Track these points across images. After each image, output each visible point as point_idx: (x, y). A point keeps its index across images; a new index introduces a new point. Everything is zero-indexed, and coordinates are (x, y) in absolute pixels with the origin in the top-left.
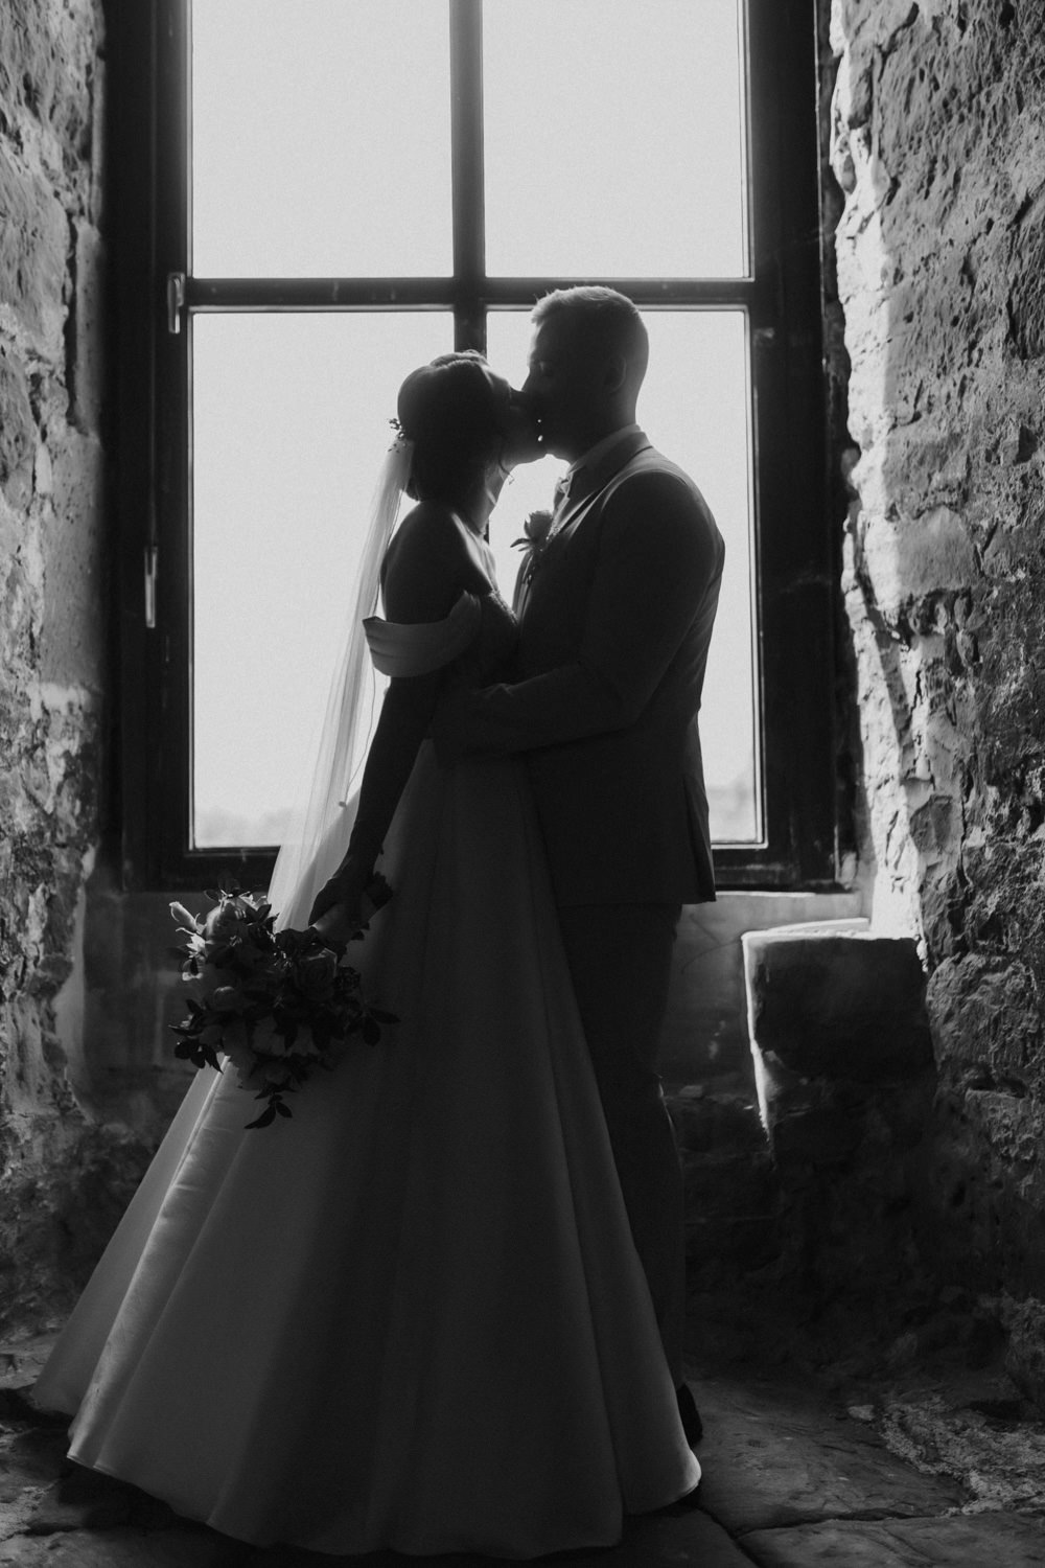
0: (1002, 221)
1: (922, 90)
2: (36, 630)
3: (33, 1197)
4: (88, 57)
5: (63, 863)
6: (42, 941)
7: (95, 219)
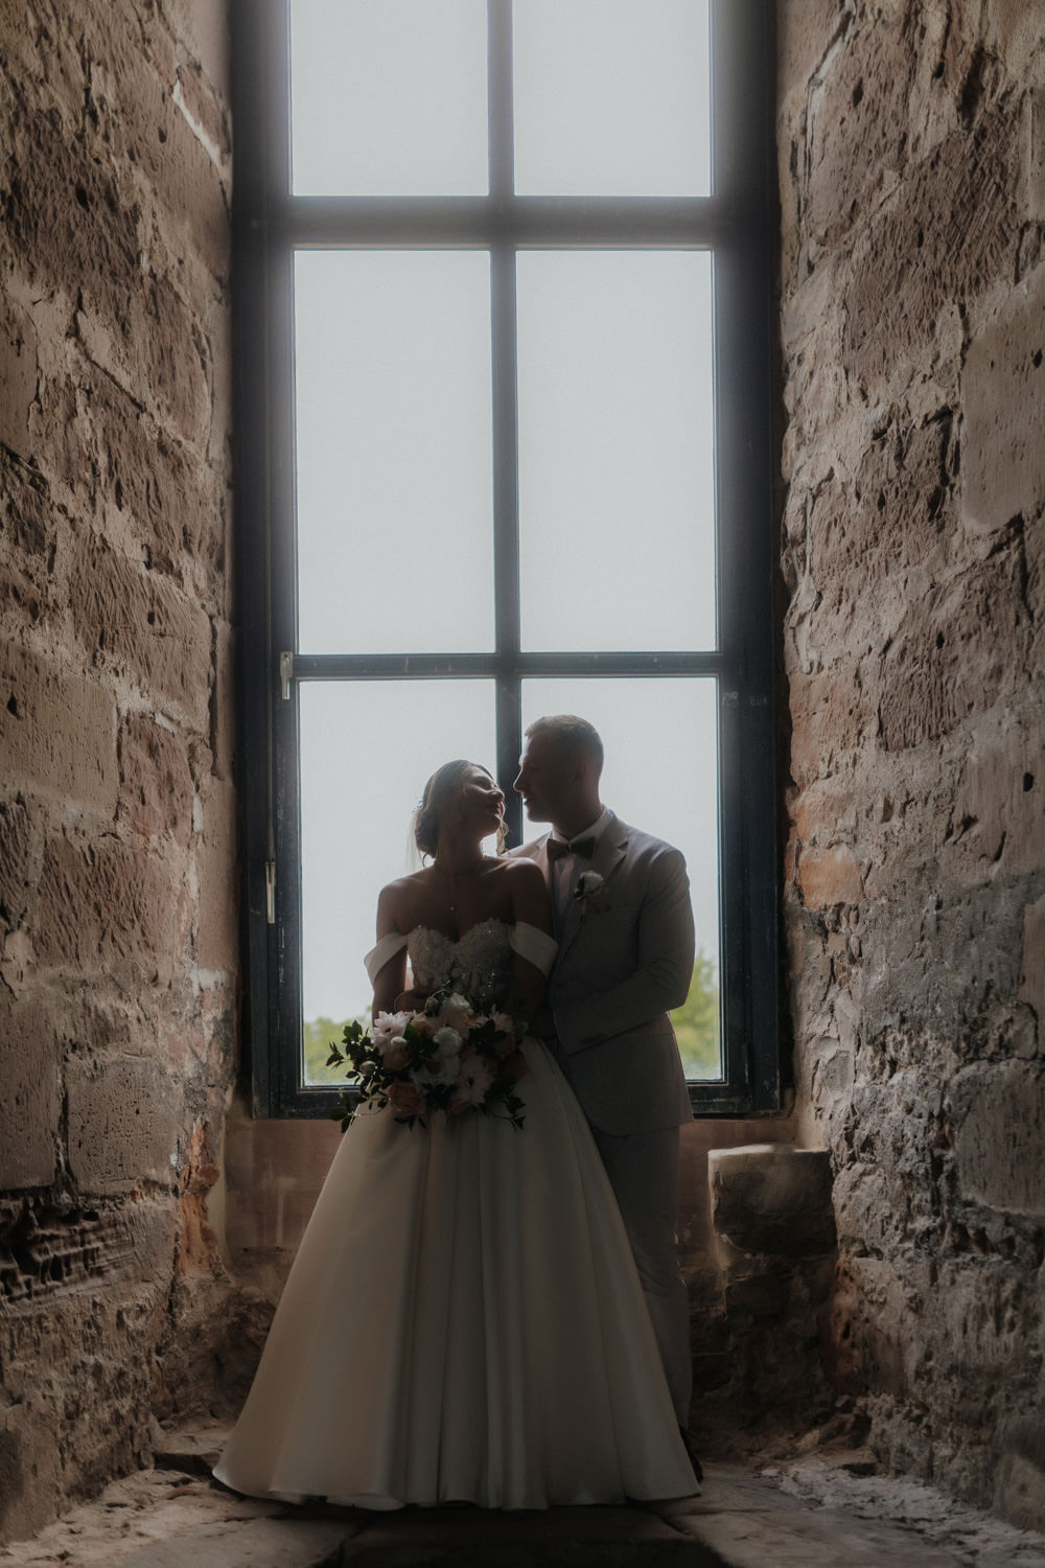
0: (877, 650)
1: (835, 534)
2: (195, 932)
3: (198, 1335)
4: (222, 493)
5: (213, 1099)
6: (201, 1154)
7: (227, 617)
